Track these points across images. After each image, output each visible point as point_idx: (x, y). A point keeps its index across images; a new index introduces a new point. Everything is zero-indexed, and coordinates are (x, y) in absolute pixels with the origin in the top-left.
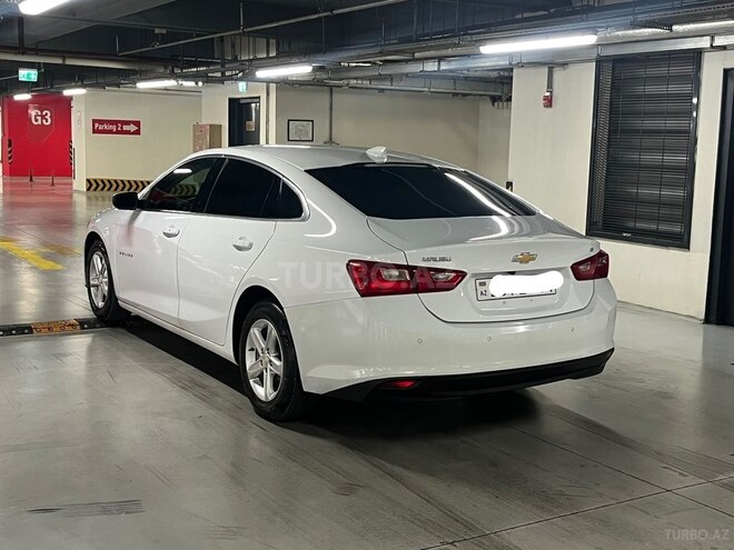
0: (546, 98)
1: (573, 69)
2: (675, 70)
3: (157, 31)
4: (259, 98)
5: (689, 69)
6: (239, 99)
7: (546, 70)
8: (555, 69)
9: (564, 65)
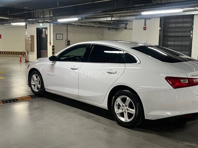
0: (144, 28)
1: (152, 20)
2: (185, 20)
3: (25, 8)
4: (47, 28)
5: (190, 20)
6: (39, 28)
7: (144, 20)
8: (147, 20)
9: (150, 19)
